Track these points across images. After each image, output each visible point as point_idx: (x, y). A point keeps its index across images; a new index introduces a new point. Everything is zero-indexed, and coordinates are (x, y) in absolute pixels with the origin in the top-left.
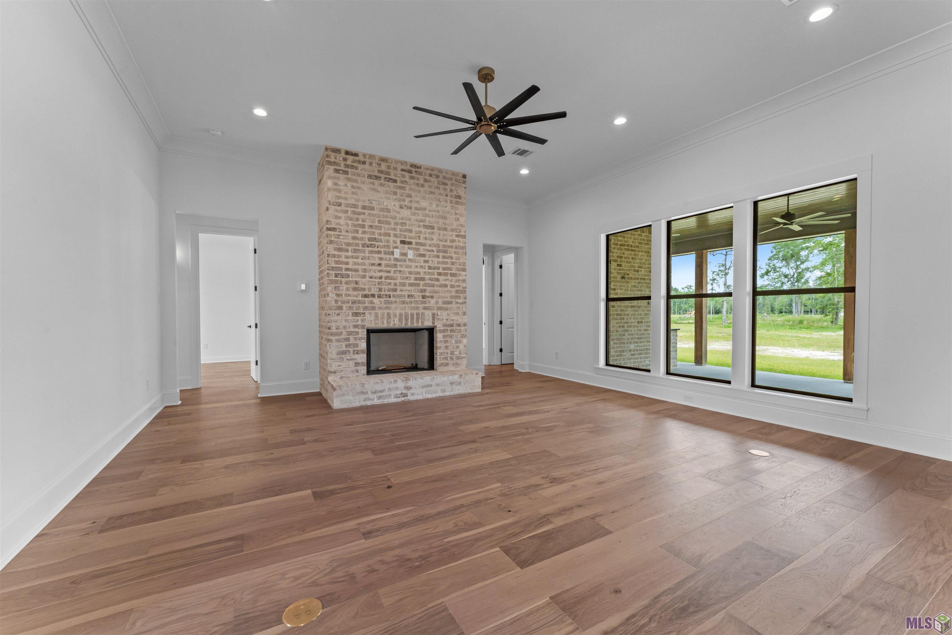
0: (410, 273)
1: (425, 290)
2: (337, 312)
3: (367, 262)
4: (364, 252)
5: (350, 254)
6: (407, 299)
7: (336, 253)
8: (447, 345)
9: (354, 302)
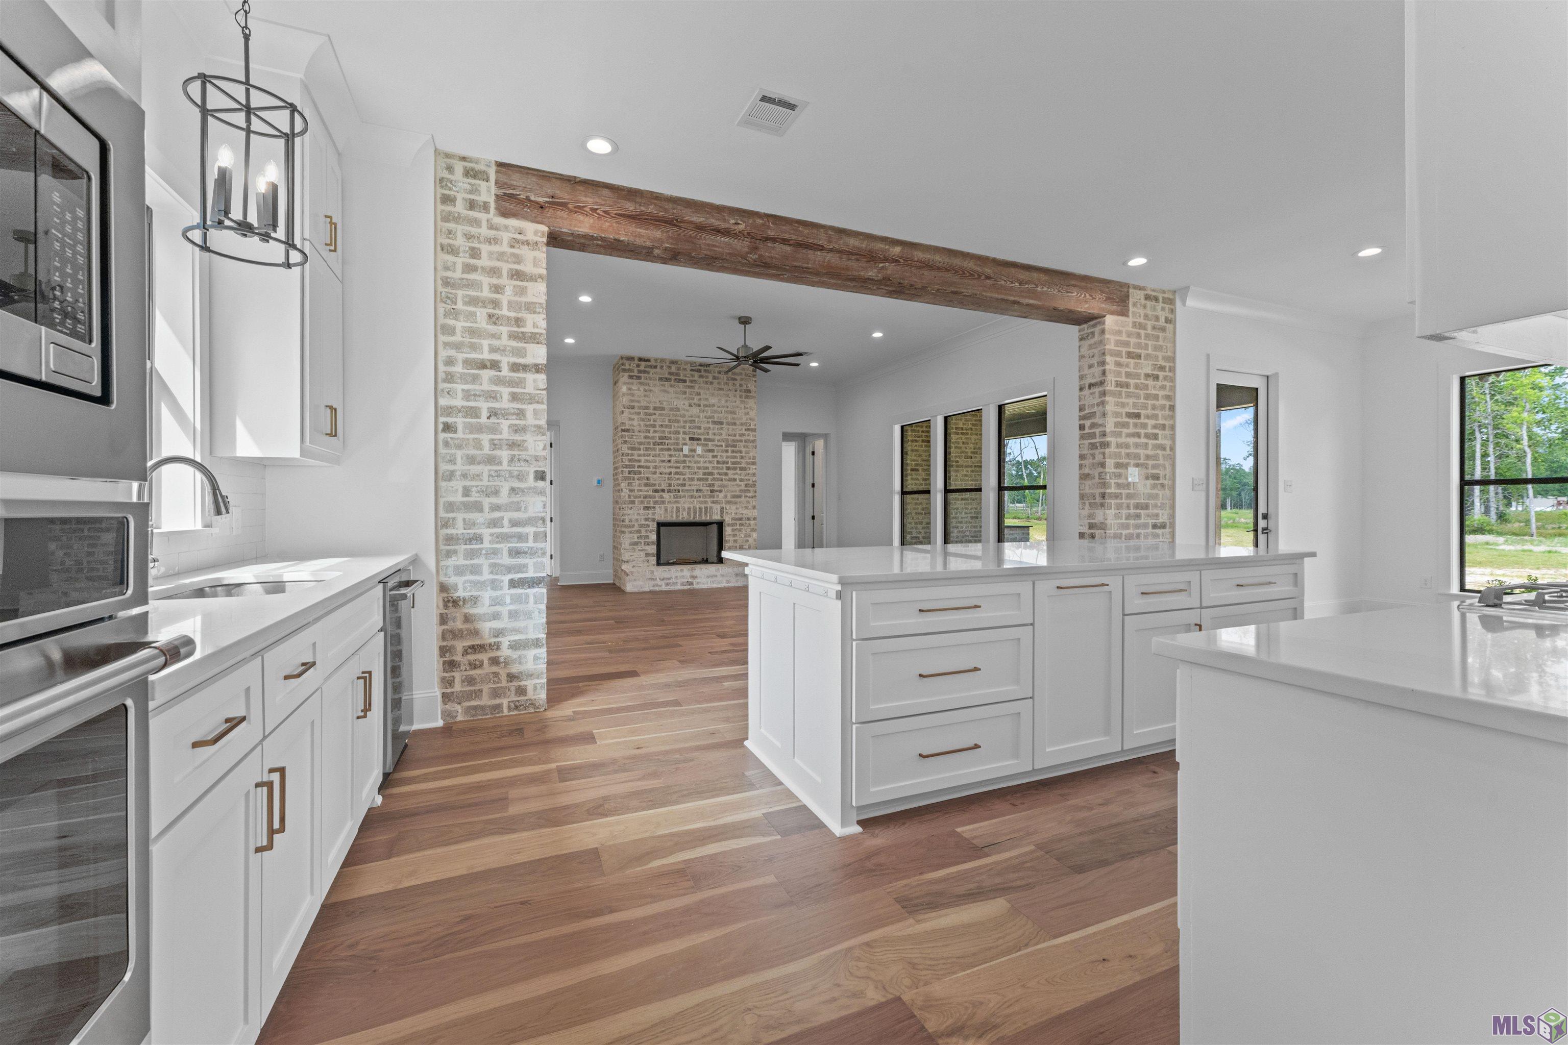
0: (699, 468)
1: (713, 485)
2: (630, 506)
3: (657, 459)
4: (655, 449)
5: (642, 452)
6: (695, 494)
7: (630, 452)
8: (735, 538)
9: (645, 497)
